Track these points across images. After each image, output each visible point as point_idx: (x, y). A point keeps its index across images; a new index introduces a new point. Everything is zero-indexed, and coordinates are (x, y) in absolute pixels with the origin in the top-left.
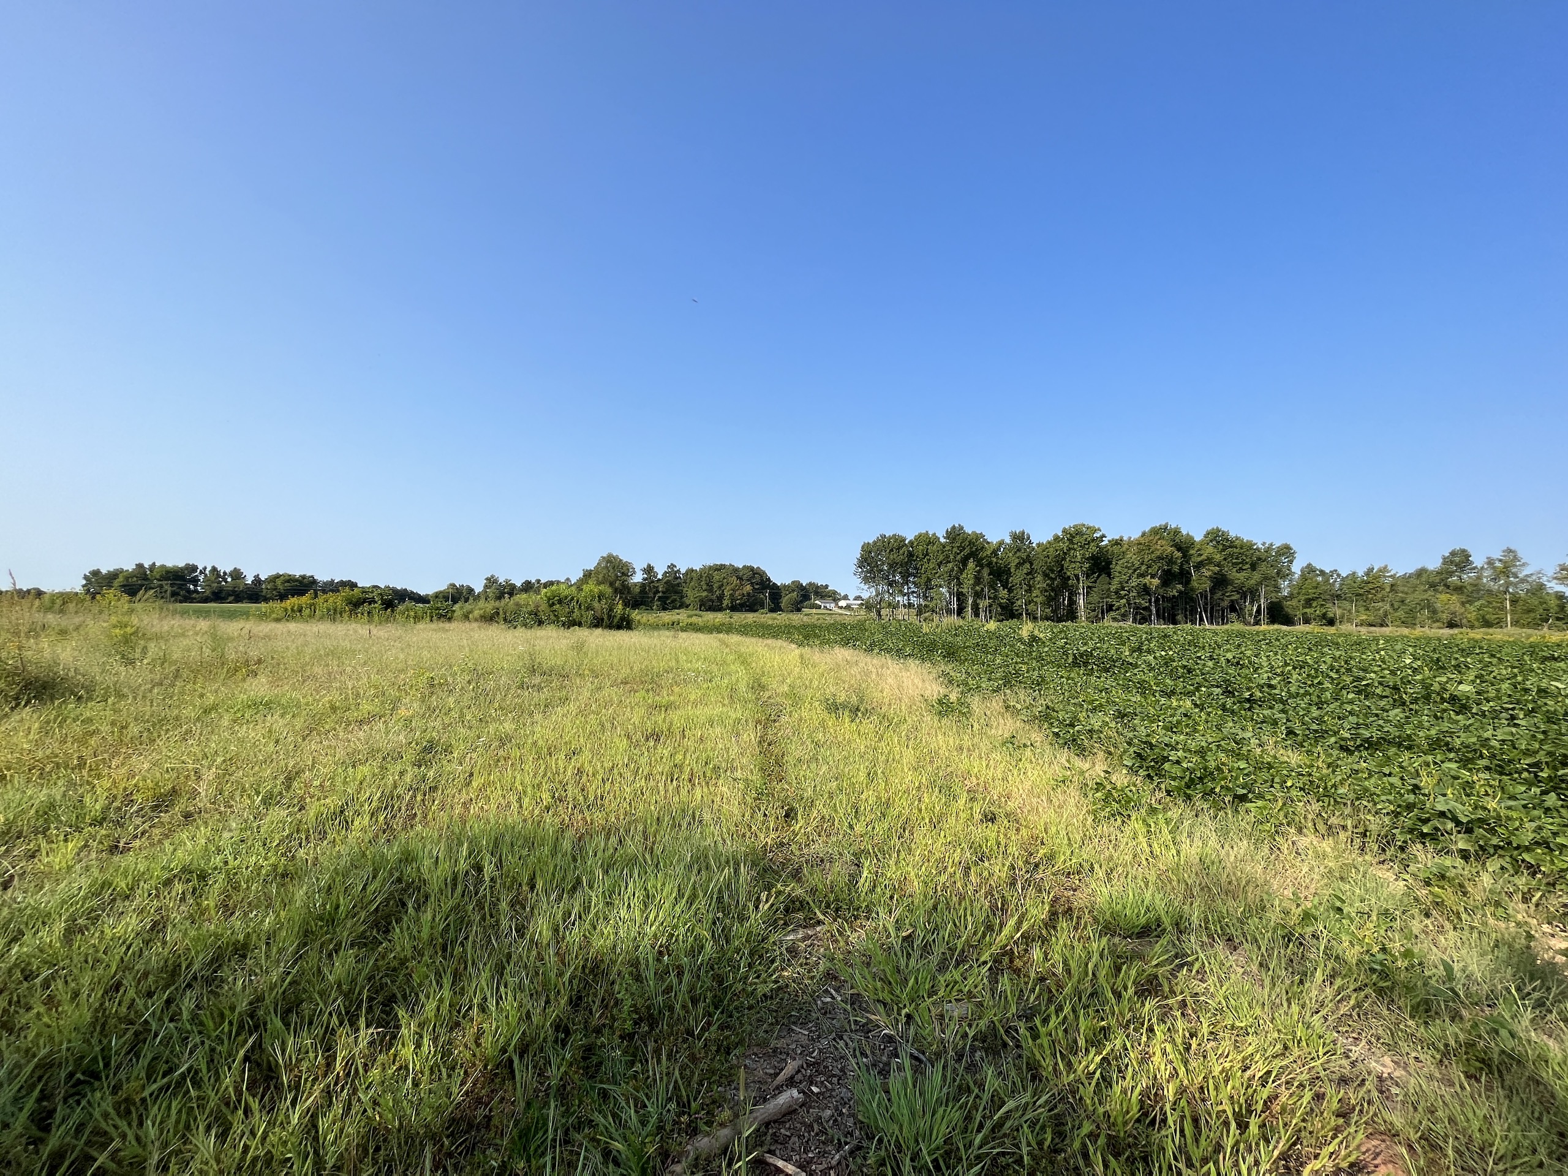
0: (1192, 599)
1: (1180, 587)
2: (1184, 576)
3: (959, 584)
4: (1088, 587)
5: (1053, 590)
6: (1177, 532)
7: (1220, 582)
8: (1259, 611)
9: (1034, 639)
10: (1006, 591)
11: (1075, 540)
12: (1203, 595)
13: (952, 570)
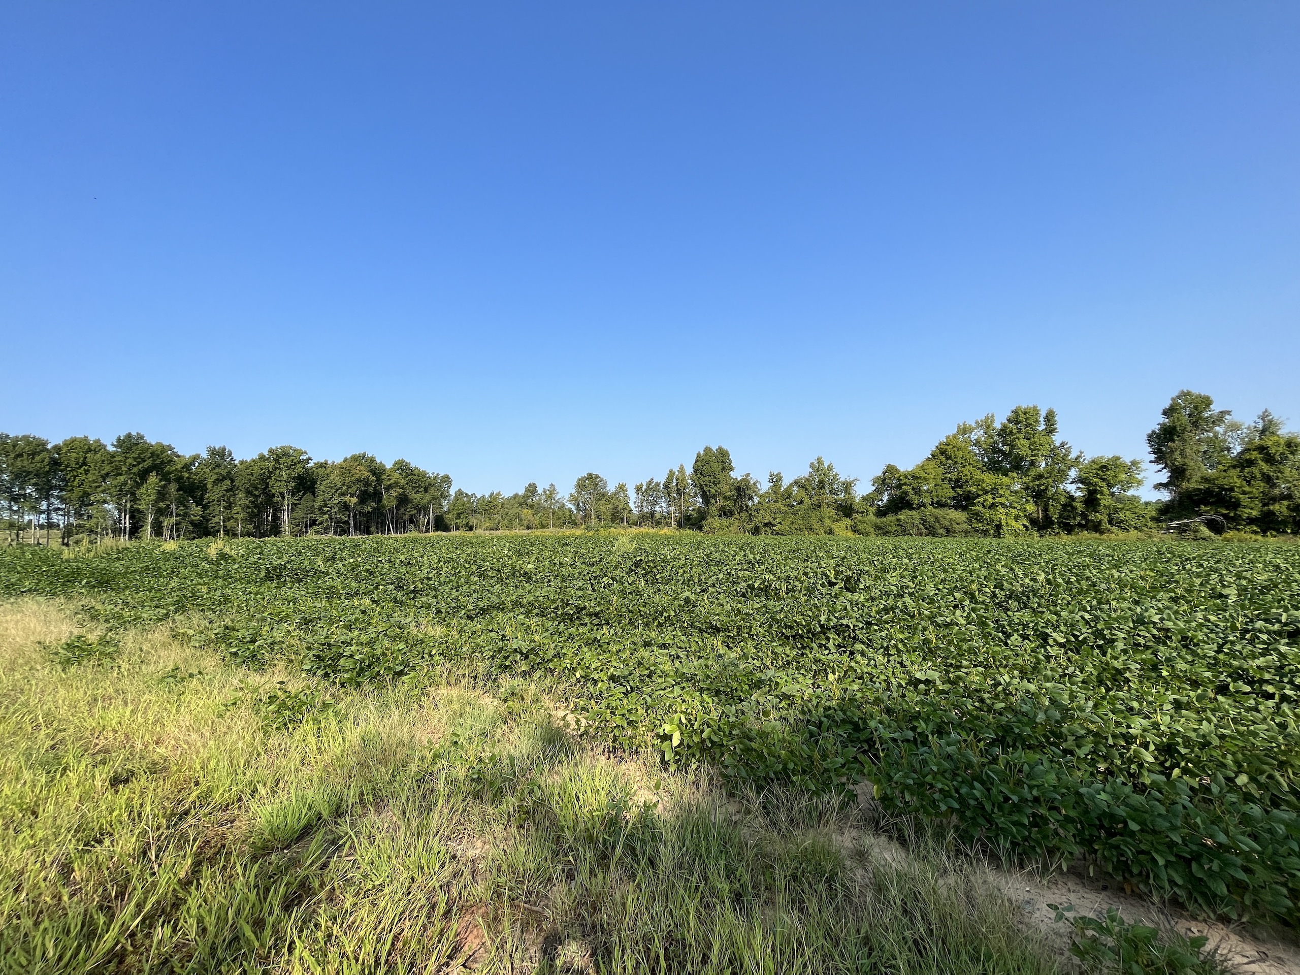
0: (382, 514)
1: (373, 504)
2: (377, 496)
3: (135, 499)
4: (293, 504)
5: (256, 506)
6: (372, 460)
7: (403, 500)
8: (428, 522)
9: (223, 556)
10: (199, 508)
11: (282, 461)
12: (390, 510)
13: (125, 484)
